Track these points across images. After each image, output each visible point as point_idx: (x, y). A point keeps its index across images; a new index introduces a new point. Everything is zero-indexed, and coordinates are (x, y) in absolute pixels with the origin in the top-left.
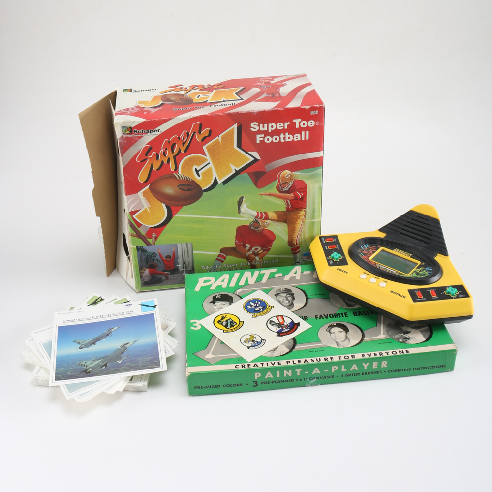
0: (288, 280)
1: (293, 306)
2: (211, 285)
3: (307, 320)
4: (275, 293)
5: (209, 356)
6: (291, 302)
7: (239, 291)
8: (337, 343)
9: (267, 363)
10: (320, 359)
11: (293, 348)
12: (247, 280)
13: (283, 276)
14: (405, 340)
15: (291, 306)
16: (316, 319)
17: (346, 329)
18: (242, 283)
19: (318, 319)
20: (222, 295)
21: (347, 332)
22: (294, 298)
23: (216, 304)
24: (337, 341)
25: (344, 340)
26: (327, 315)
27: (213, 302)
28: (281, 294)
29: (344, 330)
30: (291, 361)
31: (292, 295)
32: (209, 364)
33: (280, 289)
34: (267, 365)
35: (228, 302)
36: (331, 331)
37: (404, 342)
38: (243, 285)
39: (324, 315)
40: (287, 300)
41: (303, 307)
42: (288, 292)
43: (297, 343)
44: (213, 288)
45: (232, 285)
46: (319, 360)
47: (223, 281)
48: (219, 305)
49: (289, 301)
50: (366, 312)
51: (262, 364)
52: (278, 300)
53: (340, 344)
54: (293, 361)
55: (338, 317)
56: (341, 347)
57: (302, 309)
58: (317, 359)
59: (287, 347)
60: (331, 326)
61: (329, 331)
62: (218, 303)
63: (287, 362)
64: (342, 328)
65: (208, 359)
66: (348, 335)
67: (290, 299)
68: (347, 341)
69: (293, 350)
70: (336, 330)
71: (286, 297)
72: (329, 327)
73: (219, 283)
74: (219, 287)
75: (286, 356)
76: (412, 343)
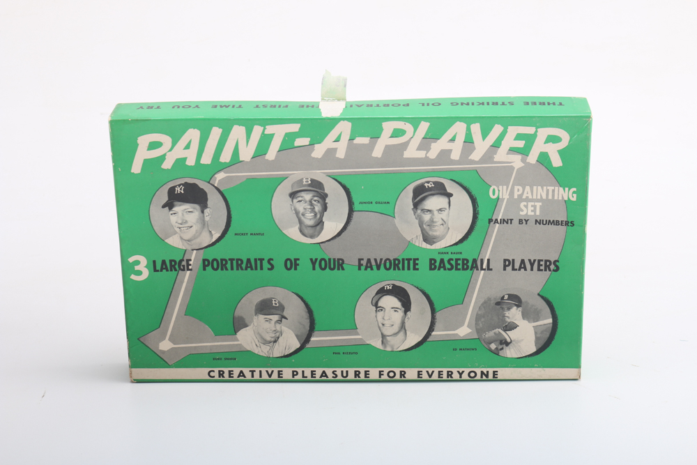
0: (320, 157)
1: (322, 229)
2: (163, 158)
3: (343, 269)
4: (290, 191)
5: (165, 346)
6: (318, 216)
7: (220, 176)
8: (383, 336)
9: (260, 372)
10: (347, 372)
11: (307, 340)
12: (236, 152)
13: (312, 144)
14: (500, 347)
15: (318, 228)
16: (360, 269)
17: (407, 305)
18: (226, 157)
19: (363, 268)
20: (186, 185)
21: (405, 312)
22: (325, 208)
23: (175, 209)
24: (386, 333)
25: (397, 331)
26: (381, 259)
27: (169, 205)
28: (302, 194)
29: (403, 305)
30: (300, 370)
31: (323, 197)
32: (167, 365)
33: (301, 180)
34: (261, 376)
35: (197, 206)
36: (380, 304)
37: (496, 352)
38: (228, 161)
39: (376, 260)
40: (313, 210)
41: (339, 234)
42: (316, 187)
43: (317, 327)
44: (167, 165)
45: (207, 159)
46: (345, 375)
47: (188, 147)
48: (180, 214)
49: (316, 215)
50: (453, 263)
51: (253, 372)
52: (295, 210)
53: (387, 340)
54: (303, 372)
55: (399, 269)
56: (389, 349)
57: (338, 239)
58: (342, 372)
59: (297, 336)
60: (382, 292)
61: (376, 305)
62: (180, 208)
63: (293, 372)
64: (400, 300)
65: (163, 352)
66: (406, 320)
67: (318, 208)
68: (401, 334)
69: (308, 346)
70: (390, 302)
71: (310, 201)
72: (377, 293)
73: (179, 152)
74: (180, 162)
75: (293, 359)
76: (509, 356)
